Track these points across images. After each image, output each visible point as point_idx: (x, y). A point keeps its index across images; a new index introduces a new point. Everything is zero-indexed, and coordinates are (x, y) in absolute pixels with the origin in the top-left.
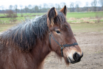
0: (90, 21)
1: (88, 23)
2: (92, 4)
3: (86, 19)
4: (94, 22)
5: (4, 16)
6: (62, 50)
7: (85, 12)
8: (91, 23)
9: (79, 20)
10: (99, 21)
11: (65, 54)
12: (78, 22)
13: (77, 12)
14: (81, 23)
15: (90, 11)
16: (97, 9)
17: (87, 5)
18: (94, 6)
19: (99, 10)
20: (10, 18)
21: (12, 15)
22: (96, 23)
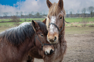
0: (78, 25)
1: (76, 26)
2: (82, 12)
3: (76, 23)
4: (81, 26)
5: (9, 21)
6: (42, 46)
7: (77, 18)
8: (79, 27)
9: (70, 24)
10: (85, 26)
11: (44, 49)
12: (68, 26)
13: (70, 18)
14: (71, 27)
15: (81, 17)
16: (87, 16)
17: (78, 12)
18: (84, 13)
19: (88, 17)
20: (14, 23)
21: (16, 20)
22: (82, 27)
